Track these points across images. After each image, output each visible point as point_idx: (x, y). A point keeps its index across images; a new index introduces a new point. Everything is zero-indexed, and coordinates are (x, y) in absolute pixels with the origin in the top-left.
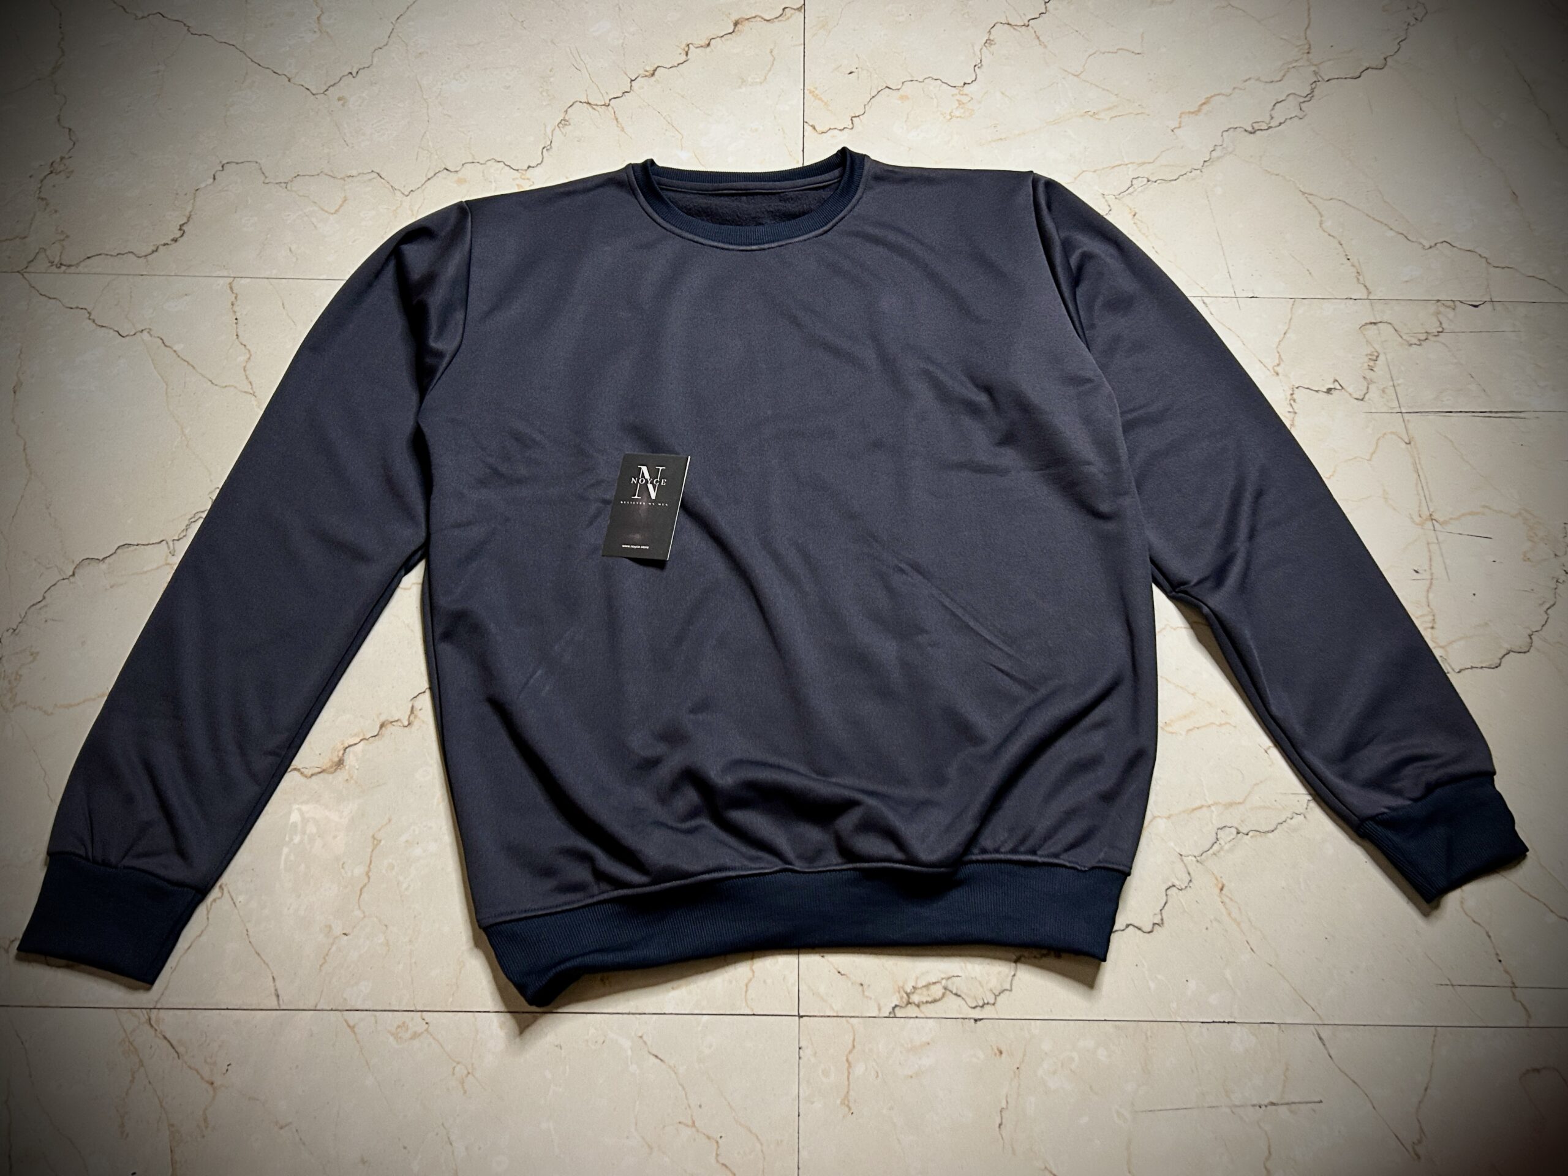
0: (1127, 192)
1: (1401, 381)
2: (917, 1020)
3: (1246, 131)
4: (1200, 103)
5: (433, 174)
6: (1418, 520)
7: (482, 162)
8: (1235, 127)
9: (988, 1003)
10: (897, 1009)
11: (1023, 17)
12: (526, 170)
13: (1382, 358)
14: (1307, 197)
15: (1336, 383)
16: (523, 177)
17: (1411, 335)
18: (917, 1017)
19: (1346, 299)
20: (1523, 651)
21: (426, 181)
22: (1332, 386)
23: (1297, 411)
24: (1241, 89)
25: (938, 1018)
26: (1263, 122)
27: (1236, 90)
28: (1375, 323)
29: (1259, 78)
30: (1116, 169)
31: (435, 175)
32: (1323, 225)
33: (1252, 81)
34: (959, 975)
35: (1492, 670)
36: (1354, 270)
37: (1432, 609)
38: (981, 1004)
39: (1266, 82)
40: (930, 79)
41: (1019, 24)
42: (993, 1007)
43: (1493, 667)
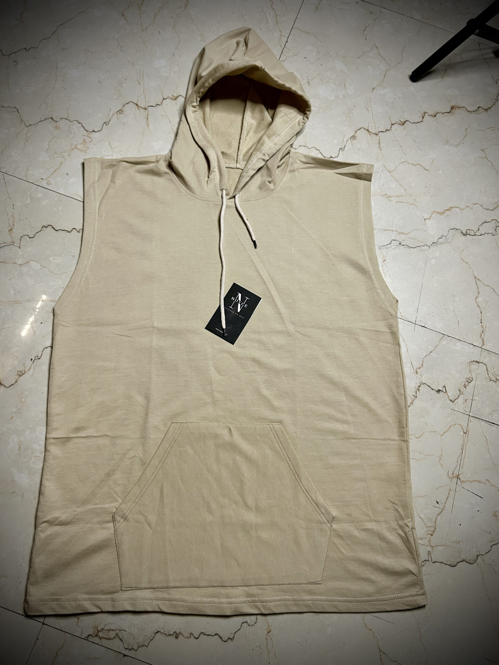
0: (386, 247)
1: (477, 398)
2: (97, 645)
3: (462, 233)
4: (446, 209)
5: (44, 119)
6: (451, 475)
7: (71, 120)
8: (458, 228)
9: (134, 649)
10: (90, 636)
11: (377, 128)
12: (91, 132)
13: (473, 382)
14: (476, 281)
15: (444, 388)
16: (88, 136)
17: (493, 375)
18: (97, 644)
19: (470, 344)
20: (470, 563)
21: (39, 122)
22: (441, 389)
23: (417, 396)
24: (470, 208)
25: (107, 648)
26: (473, 231)
27: (467, 208)
28: (478, 362)
29: (482, 205)
30: (387, 232)
31: (45, 120)
32: (477, 299)
33: (478, 205)
34: (126, 630)
35: (450, 567)
36: (481, 329)
37: (436, 525)
38: (130, 648)
39: (485, 209)
40: (315, 148)
41: (373, 132)
42: (135, 652)
43: (451, 565)
